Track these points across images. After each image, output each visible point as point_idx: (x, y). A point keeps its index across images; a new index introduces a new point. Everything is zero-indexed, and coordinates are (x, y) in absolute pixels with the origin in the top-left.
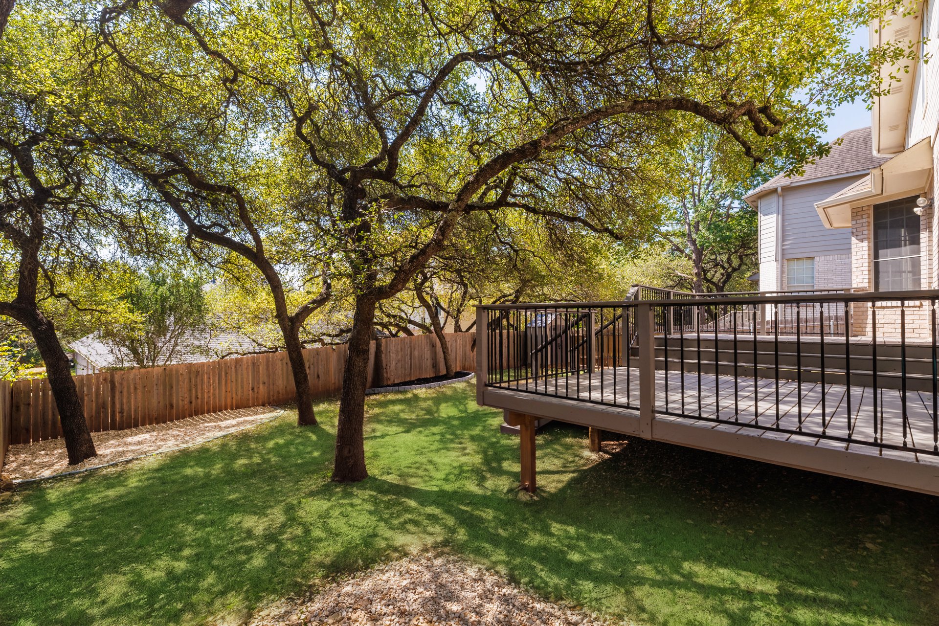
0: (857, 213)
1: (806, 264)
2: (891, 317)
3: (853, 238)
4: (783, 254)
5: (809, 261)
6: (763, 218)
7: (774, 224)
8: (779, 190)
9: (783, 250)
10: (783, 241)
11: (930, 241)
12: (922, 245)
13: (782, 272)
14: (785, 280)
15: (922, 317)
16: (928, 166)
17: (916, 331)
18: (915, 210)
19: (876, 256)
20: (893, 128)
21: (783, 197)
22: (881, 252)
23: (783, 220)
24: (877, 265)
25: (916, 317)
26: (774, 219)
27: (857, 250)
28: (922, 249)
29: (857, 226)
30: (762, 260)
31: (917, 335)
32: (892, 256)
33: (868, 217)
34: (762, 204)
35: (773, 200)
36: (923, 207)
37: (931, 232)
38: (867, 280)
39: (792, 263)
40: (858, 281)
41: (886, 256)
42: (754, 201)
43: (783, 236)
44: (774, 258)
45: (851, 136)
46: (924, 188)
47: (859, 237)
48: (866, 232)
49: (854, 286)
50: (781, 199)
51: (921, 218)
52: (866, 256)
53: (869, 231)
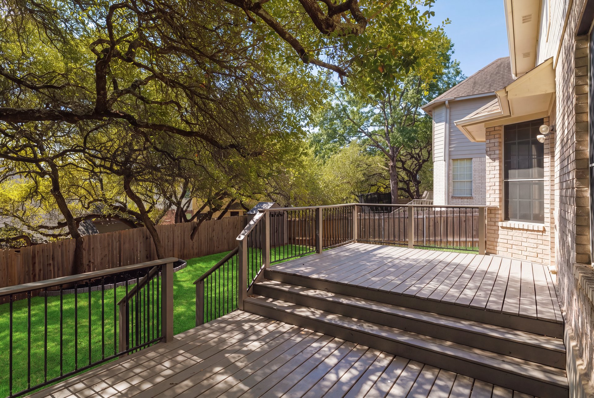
0: (490, 133)
1: (465, 164)
2: (518, 238)
3: (487, 157)
4: (450, 155)
5: (468, 162)
6: (436, 125)
7: (443, 130)
8: (447, 103)
9: (450, 151)
10: (450, 144)
11: (553, 166)
12: (545, 169)
13: (449, 170)
14: (451, 176)
15: (545, 243)
16: (551, 91)
17: (540, 256)
18: (538, 137)
19: (507, 176)
20: (526, 55)
21: (450, 108)
22: (511, 172)
23: (450, 128)
24: (507, 185)
25: (540, 242)
26: (443, 126)
27: (490, 168)
28: (545, 174)
29: (491, 145)
30: (435, 159)
31: (540, 261)
32: (519, 177)
33: (500, 138)
34: (436, 113)
35: (443, 112)
36: (545, 135)
37: (553, 157)
38: (498, 200)
39: (456, 162)
40: (491, 199)
41: (515, 178)
42: (430, 111)
43: (450, 140)
44: (443, 158)
45: (499, 62)
46: (547, 112)
47: (492, 156)
48: (497, 152)
49: (488, 204)
50: (448, 111)
51: (545, 147)
52: (498, 176)
53: (500, 151)
